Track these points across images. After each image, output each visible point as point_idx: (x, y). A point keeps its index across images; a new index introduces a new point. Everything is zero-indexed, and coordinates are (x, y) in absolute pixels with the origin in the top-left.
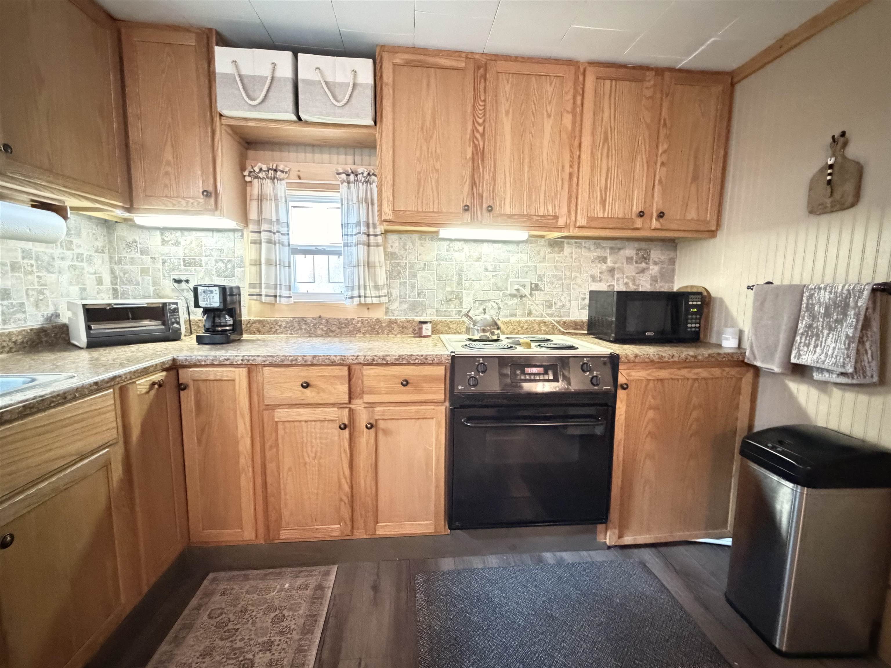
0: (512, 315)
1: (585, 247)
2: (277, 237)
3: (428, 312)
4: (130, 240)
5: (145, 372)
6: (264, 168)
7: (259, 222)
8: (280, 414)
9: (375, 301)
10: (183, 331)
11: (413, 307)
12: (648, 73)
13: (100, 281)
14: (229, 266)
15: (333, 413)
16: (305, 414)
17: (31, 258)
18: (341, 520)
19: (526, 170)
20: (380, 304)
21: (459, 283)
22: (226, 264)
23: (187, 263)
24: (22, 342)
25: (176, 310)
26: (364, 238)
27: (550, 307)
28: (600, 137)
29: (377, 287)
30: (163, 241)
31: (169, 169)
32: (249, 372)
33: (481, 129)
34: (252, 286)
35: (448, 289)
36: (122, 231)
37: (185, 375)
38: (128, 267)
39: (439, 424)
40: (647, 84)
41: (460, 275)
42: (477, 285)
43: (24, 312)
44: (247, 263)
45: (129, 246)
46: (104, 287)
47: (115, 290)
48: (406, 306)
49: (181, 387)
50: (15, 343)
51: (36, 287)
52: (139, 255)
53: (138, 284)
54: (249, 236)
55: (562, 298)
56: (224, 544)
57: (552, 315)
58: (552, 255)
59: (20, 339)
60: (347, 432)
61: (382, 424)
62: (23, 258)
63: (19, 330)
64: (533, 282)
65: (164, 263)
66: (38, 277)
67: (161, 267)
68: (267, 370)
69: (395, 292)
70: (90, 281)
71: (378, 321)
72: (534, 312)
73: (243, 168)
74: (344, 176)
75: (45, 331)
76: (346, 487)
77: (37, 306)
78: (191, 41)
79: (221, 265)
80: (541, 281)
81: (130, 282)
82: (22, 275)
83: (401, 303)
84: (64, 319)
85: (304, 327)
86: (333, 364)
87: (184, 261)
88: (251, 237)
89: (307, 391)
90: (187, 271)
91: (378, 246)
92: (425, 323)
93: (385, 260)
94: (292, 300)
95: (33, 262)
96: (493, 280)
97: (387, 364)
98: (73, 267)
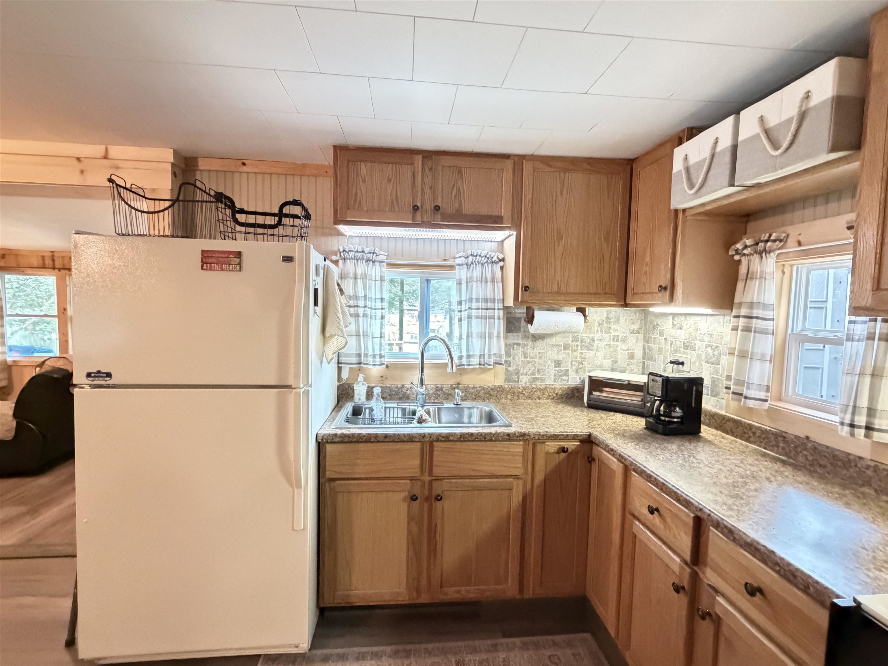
2: (756, 322)
4: (655, 323)
6: (753, 242)
7: (740, 306)
8: (638, 528)
13: (632, 356)
14: (716, 353)
15: (676, 562)
17: (578, 341)
22: (714, 350)
23: (686, 346)
24: (561, 395)
30: (674, 325)
31: (647, 269)
32: (625, 471)
37: (595, 452)
38: (652, 345)
43: (568, 376)
45: (654, 328)
46: (635, 360)
50: (557, 394)
51: (578, 360)
52: (658, 336)
53: (655, 361)
56: (601, 621)
59: (560, 392)
60: (686, 601)
61: (725, 629)
62: (572, 341)
63: (560, 386)
65: (671, 344)
66: (581, 353)
67: (669, 348)
70: (622, 357)
75: (578, 389)
77: (577, 372)
79: (709, 350)
81: (651, 358)
82: (570, 352)
85: (782, 445)
87: (684, 344)
88: (733, 322)
89: (657, 519)
90: (685, 353)
94: (766, 405)
95: (579, 343)
98: (609, 346)
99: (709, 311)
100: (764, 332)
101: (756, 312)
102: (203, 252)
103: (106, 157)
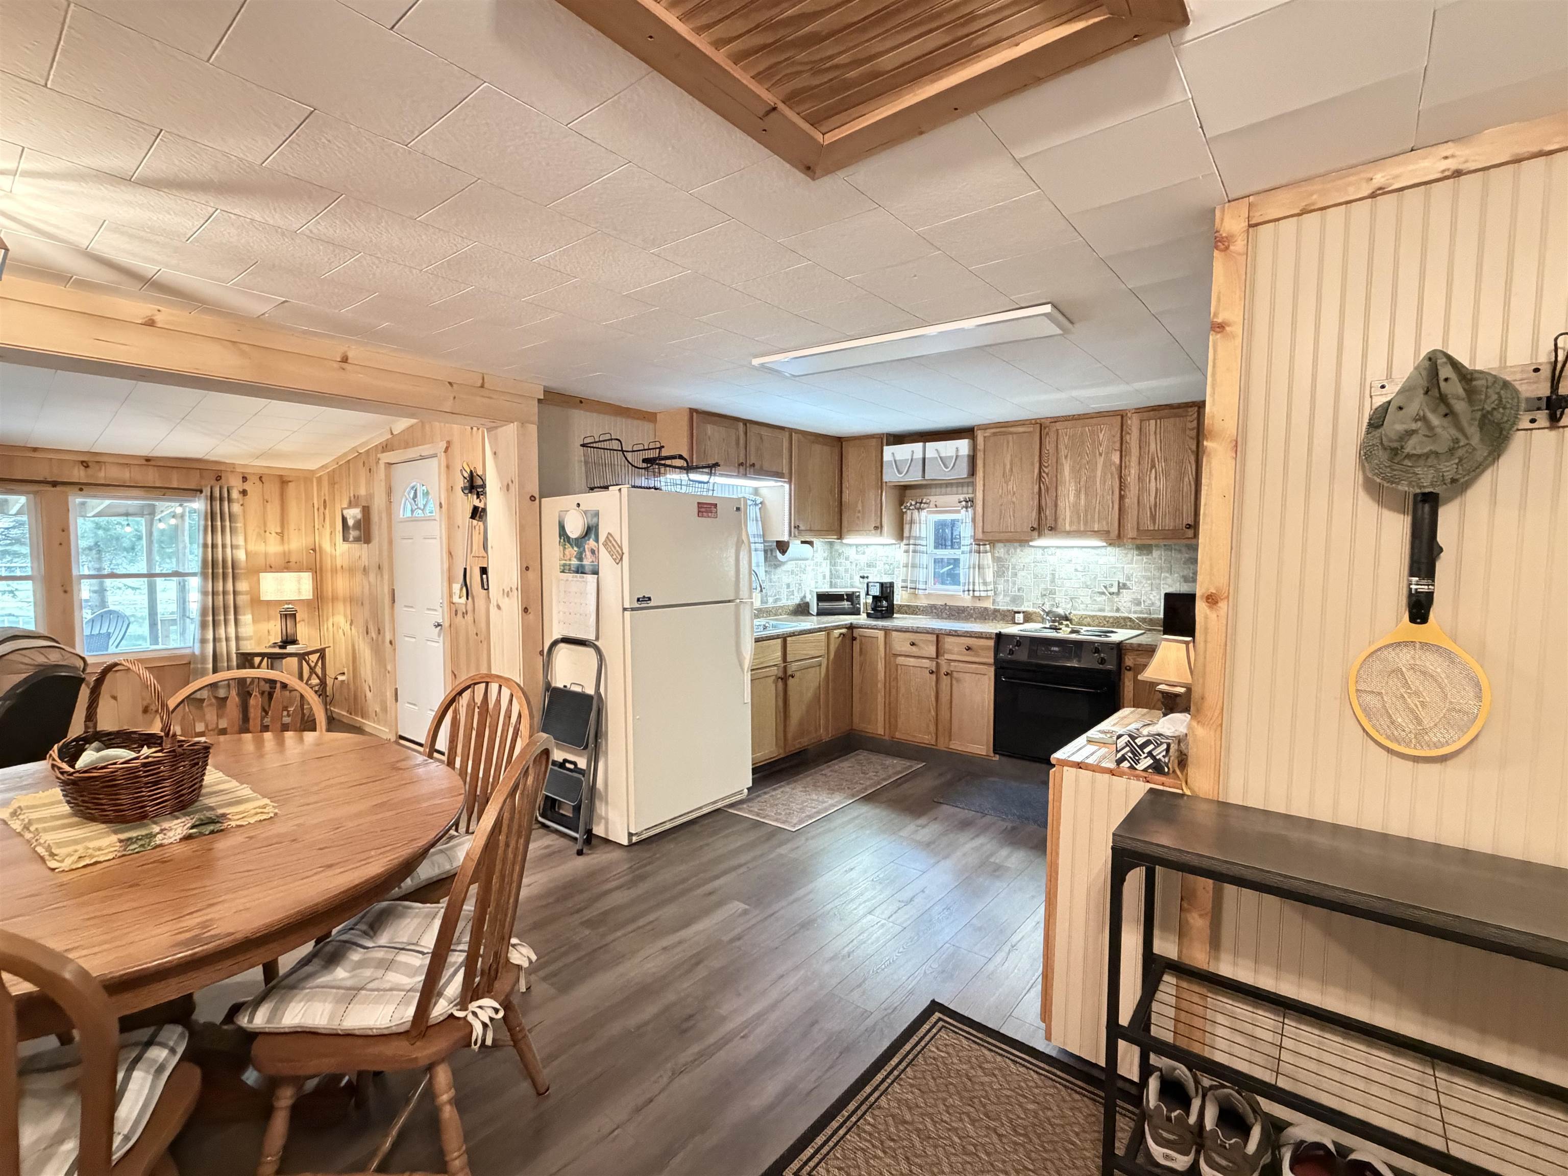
0: (1100, 610)
1: (1175, 550)
2: (918, 548)
3: (1026, 604)
4: (840, 551)
5: (838, 627)
6: (913, 503)
7: (909, 538)
8: (900, 660)
9: (983, 594)
10: (862, 610)
11: (1014, 599)
12: (1190, 409)
13: (825, 579)
15: (926, 663)
16: (912, 662)
18: (930, 733)
19: (1083, 496)
20: (988, 597)
21: (1053, 581)
23: (869, 566)
25: (859, 596)
26: (975, 547)
27: (1139, 604)
28: (1146, 465)
29: (985, 583)
30: (857, 552)
31: (859, 516)
32: (886, 634)
33: (1046, 470)
34: (904, 581)
35: (1043, 586)
36: (837, 546)
37: (856, 632)
38: (839, 568)
39: (990, 679)
40: (1189, 418)
41: (1053, 575)
42: (1067, 584)
44: (901, 566)
45: (840, 555)
46: (827, 581)
47: (831, 582)
48: (1008, 599)
49: (854, 639)
52: (844, 561)
53: (842, 579)
54: (903, 547)
55: (1151, 597)
56: (868, 735)
57: (1141, 612)
58: (1139, 557)
59: (791, 608)
60: (934, 676)
61: (955, 674)
63: (792, 604)
64: (1121, 581)
65: (856, 565)
66: (800, 578)
67: (855, 568)
68: (894, 634)
69: (1000, 587)
71: (986, 609)
72: (1122, 609)
73: (901, 503)
74: (964, 503)
75: (801, 605)
76: (933, 713)
78: (874, 442)
79: (887, 566)
80: (1129, 580)
81: (838, 577)
83: (1004, 596)
84: (808, 600)
85: (935, 610)
86: (928, 633)
87: (867, 564)
89: (914, 648)
91: (986, 552)
92: (1019, 612)
93: (993, 562)
94: (927, 592)
96: (1083, 579)
97: (958, 636)
98: (813, 570)
99: (894, 542)
100: (923, 552)
101: (918, 542)
102: (699, 503)
103: (482, 386)
